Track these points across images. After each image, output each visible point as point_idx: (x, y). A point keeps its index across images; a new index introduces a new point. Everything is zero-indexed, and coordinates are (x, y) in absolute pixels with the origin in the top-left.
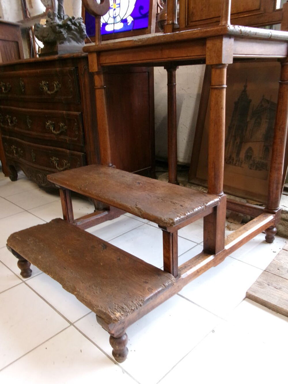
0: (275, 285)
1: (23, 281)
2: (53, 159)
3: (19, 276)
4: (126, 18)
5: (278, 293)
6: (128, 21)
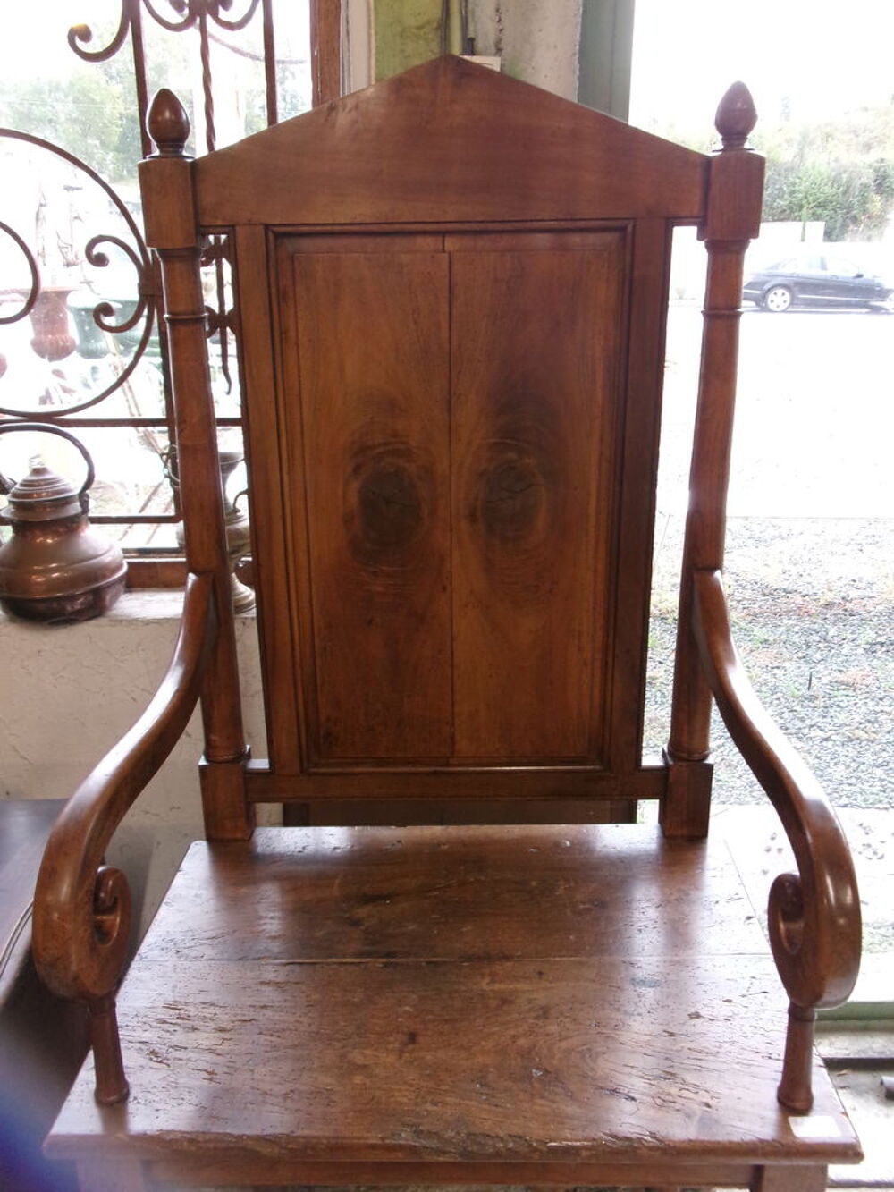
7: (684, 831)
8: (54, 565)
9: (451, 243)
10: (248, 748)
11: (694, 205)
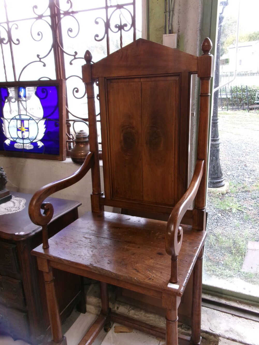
4: (37, 142)
6: (38, 145)
7: (197, 228)
8: (83, 151)
9: (142, 80)
10: (102, 193)
11: (195, 69)
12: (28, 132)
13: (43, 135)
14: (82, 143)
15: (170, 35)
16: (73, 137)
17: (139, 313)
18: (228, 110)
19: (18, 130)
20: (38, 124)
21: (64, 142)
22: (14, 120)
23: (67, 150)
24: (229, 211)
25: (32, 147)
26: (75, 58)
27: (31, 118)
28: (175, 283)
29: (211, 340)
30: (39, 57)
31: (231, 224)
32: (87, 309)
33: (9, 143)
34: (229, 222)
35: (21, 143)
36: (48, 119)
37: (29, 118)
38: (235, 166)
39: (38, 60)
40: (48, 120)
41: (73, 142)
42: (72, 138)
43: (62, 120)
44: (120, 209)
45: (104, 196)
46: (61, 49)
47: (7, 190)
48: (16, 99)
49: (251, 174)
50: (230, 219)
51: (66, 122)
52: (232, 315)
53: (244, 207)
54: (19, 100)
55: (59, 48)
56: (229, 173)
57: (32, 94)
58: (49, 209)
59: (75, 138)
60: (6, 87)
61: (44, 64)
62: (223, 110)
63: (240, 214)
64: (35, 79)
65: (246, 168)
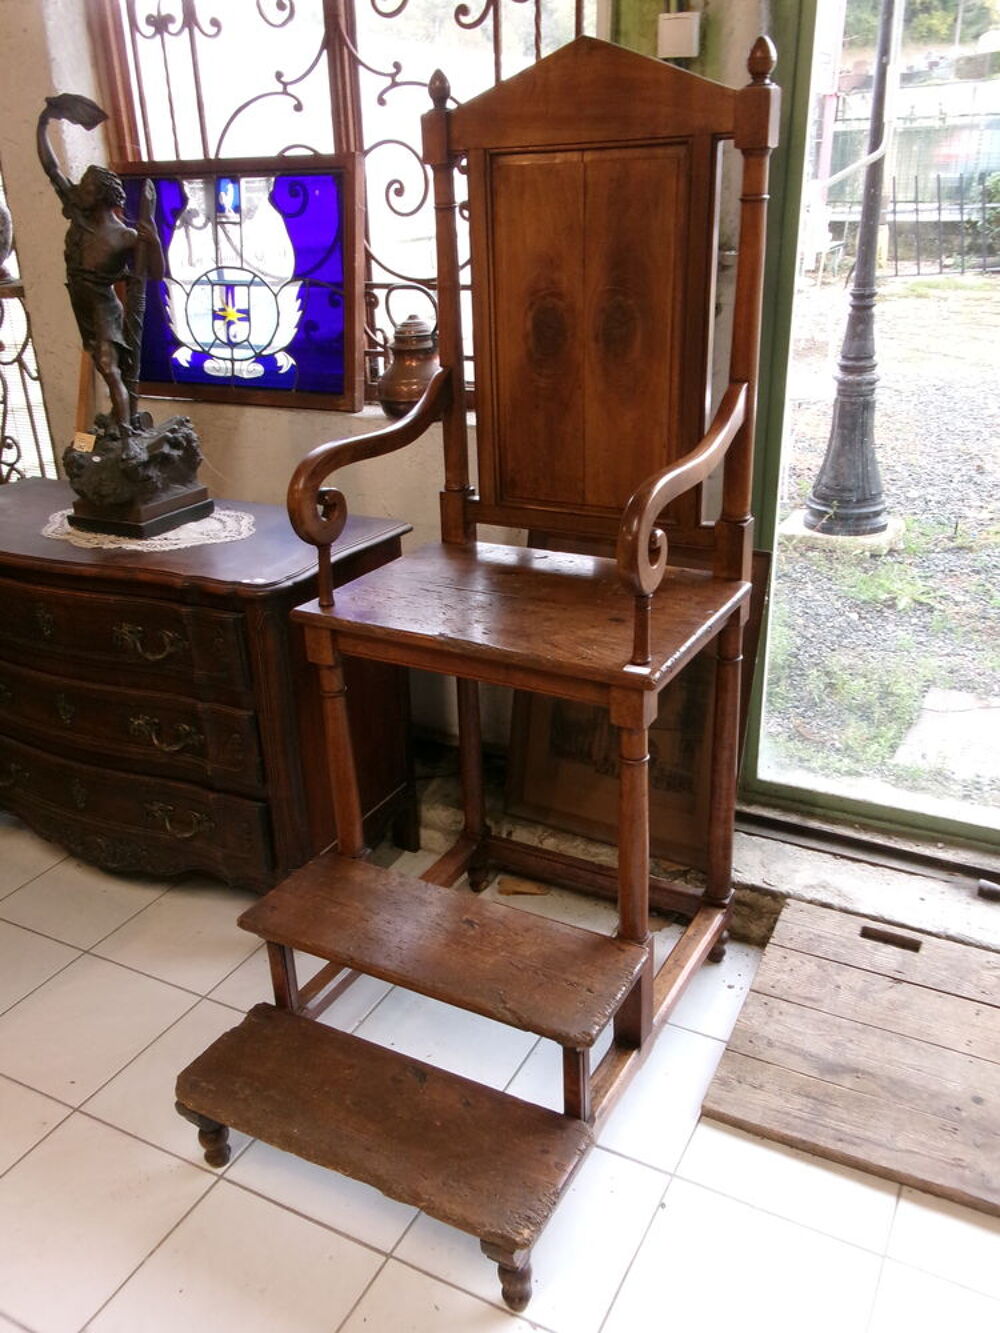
0: (750, 1079)
1: (216, 1175)
2: (155, 808)
3: (201, 1165)
4: (273, 354)
5: (759, 1097)
6: (279, 364)
8: (415, 378)
9: (587, 156)
10: (472, 488)
11: (729, 125)
12: (247, 324)
13: (294, 331)
14: (413, 354)
15: (680, 15)
16: (386, 340)
17: (568, 844)
18: (963, 272)
19: (216, 316)
20: (279, 297)
21: (357, 355)
22: (202, 287)
23: (366, 382)
24: (885, 606)
25: (258, 370)
26: (395, 84)
27: (257, 279)
28: (644, 664)
29: (764, 907)
30: (283, 79)
31: (884, 640)
32: (423, 843)
33: (189, 359)
34: (879, 637)
35: (224, 359)
36: (307, 280)
37: (248, 277)
38: (943, 471)
39: (280, 88)
40: (310, 283)
41: (385, 354)
42: (382, 343)
43: (354, 283)
44: (525, 532)
45: (477, 498)
46: (351, 54)
47: (200, 485)
48: (208, 219)
49: (991, 496)
50: (886, 630)
51: (363, 290)
52: (835, 855)
53: (939, 593)
54: (218, 220)
55: (346, 51)
56: (913, 493)
57: (260, 199)
58: (335, 505)
59: (392, 340)
60: (178, 177)
61: (296, 102)
62: (945, 270)
63: (923, 614)
64: (269, 150)
65: (978, 478)
